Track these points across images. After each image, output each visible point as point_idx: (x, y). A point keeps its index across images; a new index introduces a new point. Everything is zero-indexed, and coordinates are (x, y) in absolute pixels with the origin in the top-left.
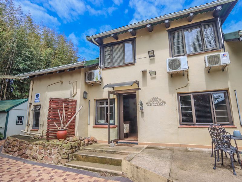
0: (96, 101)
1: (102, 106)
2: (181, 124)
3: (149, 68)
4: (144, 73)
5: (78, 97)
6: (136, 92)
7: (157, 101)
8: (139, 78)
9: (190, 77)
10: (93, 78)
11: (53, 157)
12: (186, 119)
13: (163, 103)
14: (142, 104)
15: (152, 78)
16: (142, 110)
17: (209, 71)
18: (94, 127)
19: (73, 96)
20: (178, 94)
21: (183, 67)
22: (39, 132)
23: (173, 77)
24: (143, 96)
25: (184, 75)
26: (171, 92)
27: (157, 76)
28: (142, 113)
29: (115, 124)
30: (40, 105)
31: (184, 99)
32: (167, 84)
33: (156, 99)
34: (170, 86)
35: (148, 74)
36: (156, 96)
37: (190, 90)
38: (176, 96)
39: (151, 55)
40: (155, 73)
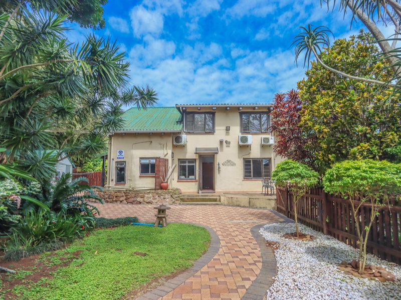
0: (179, 159)
1: (185, 164)
2: (244, 178)
3: (225, 138)
4: (221, 142)
5: (169, 157)
6: (214, 155)
7: (229, 163)
8: (217, 145)
9: (252, 148)
10: (181, 142)
11: (167, 200)
12: (247, 175)
13: (233, 164)
14: (219, 165)
15: (227, 146)
16: (219, 168)
17: (263, 146)
18: (178, 181)
19: (165, 156)
20: (244, 159)
21: (249, 142)
22: (126, 186)
23: (241, 148)
24: (220, 159)
25: (248, 146)
26: (239, 157)
27: (231, 145)
28: (219, 171)
29: (196, 179)
30: (125, 162)
31: (247, 162)
32: (237, 151)
33: (229, 161)
34: (239, 153)
35: (224, 143)
36: (229, 159)
37: (251, 157)
38: (242, 160)
39: (228, 129)
40: (230, 143)
